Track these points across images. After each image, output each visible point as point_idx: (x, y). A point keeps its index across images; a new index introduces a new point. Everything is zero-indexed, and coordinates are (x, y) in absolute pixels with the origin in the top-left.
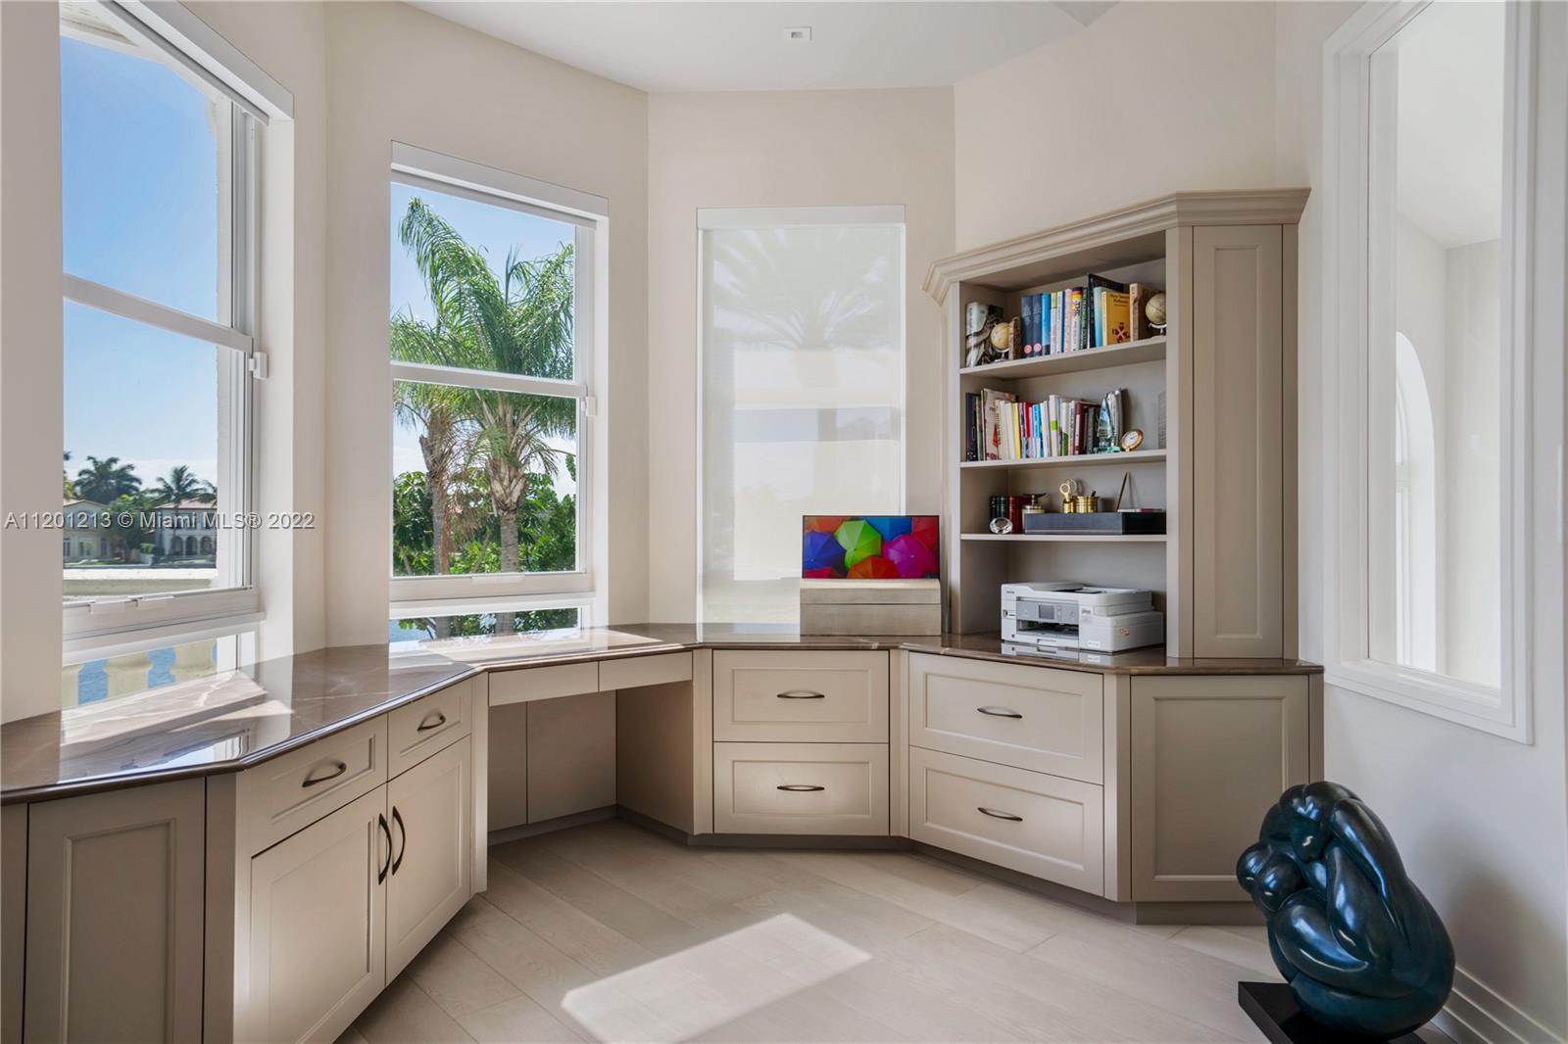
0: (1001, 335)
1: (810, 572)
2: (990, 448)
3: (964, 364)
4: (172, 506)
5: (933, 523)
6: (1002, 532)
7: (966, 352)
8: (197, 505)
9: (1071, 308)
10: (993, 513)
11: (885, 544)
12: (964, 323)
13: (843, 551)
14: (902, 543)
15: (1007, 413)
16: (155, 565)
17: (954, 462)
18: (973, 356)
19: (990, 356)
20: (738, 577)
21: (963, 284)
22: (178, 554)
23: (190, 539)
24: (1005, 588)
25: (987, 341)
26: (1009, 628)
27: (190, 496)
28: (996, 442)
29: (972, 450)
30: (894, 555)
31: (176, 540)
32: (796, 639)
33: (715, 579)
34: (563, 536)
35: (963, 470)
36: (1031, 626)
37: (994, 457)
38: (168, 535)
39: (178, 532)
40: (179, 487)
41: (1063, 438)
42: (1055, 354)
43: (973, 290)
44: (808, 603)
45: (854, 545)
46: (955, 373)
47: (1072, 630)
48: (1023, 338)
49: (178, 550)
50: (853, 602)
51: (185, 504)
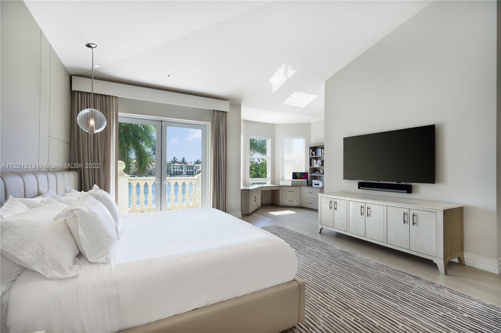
0: (314, 153)
1: (293, 178)
2: (313, 165)
3: (310, 156)
4: (173, 164)
5: (308, 173)
6: (313, 175)
7: (310, 155)
8: (178, 164)
9: (320, 151)
10: (313, 172)
11: (302, 175)
12: (310, 151)
13: (297, 176)
14: (304, 175)
15: (315, 161)
16: (170, 176)
17: (309, 167)
18: (311, 155)
19: (313, 155)
20: (285, 179)
21: (310, 147)
22: (174, 175)
23: (176, 171)
24: (313, 180)
25: (312, 153)
26: (313, 185)
27: (176, 163)
28: (313, 164)
29: (311, 165)
30: (303, 177)
31: (174, 171)
32: (291, 185)
33: (283, 179)
34: (257, 173)
35: (310, 168)
36: (316, 184)
37: (313, 166)
38: (172, 170)
39: (174, 170)
40: (174, 160)
41: (320, 164)
42: (319, 156)
43: (311, 148)
44: (292, 182)
45: (298, 175)
46: (309, 157)
47: (319, 185)
48: (316, 153)
49: (174, 174)
50: (297, 182)
51: (176, 164)
